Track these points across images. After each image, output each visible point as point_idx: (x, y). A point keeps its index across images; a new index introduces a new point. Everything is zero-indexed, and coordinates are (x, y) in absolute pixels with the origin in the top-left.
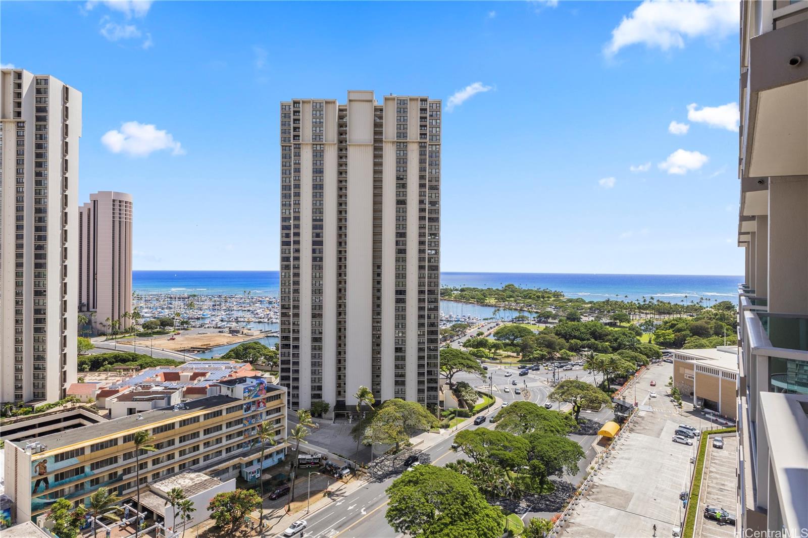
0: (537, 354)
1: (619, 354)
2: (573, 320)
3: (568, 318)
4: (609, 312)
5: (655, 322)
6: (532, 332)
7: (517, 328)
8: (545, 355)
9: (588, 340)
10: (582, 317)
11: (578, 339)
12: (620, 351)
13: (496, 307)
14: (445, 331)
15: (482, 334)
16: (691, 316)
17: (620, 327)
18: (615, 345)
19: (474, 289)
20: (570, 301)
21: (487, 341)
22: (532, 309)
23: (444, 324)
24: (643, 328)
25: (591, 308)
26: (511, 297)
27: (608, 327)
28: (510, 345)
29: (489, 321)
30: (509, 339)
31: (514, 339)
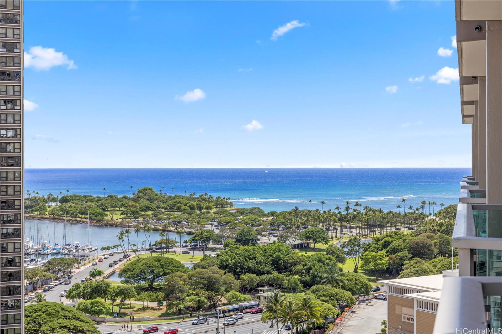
0: (189, 301)
1: (314, 292)
2: (246, 243)
3: (238, 241)
4: (298, 227)
5: (363, 241)
6: (182, 266)
7: (158, 260)
8: (203, 302)
9: (268, 273)
10: (259, 237)
11: (254, 273)
12: (314, 287)
13: (122, 226)
14: (35, 273)
15: (100, 273)
16: (410, 229)
17: (314, 250)
18: (308, 278)
19: (85, 197)
20: (242, 212)
21: (108, 285)
22: (182, 227)
23: (32, 260)
24: (346, 250)
25: (272, 224)
26: (148, 208)
27: (297, 251)
28: (147, 290)
29: (111, 251)
30: (145, 279)
31: (153, 280)
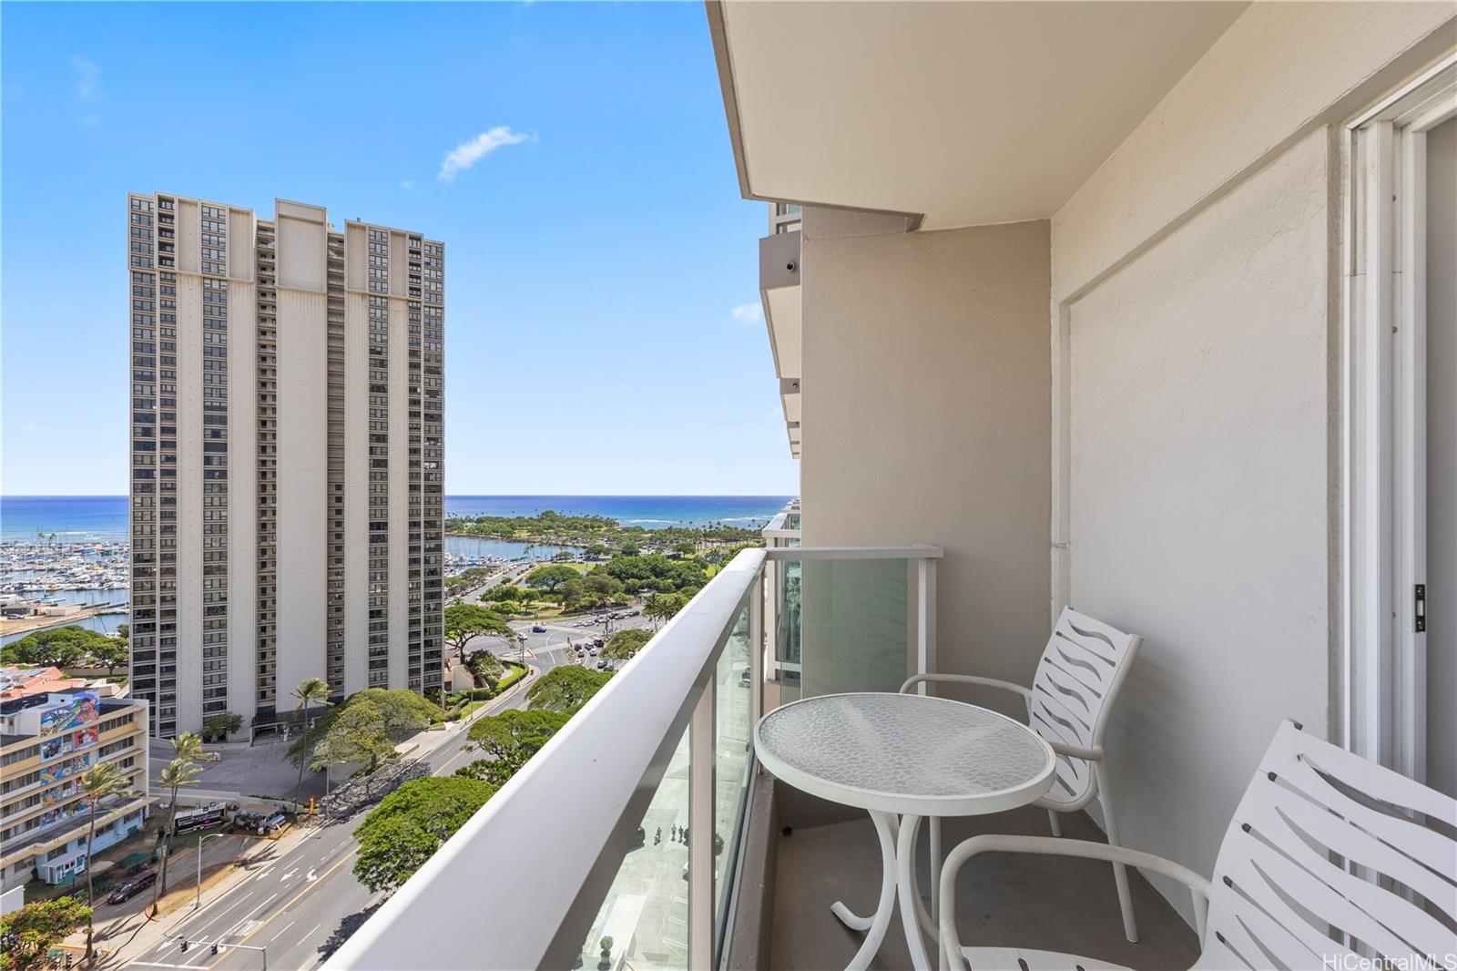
0: (584, 601)
1: (683, 592)
2: (630, 554)
3: (624, 553)
4: (671, 542)
5: (722, 552)
6: (578, 573)
7: (558, 569)
8: (595, 602)
9: (648, 578)
10: (640, 550)
11: (636, 578)
12: (683, 589)
13: (529, 542)
14: (454, 581)
15: (509, 580)
16: (758, 542)
17: (684, 559)
18: (679, 581)
19: (497, 518)
20: (626, 530)
21: (516, 590)
22: (578, 542)
23: (451, 571)
24: (708, 559)
25: (651, 539)
26: (550, 527)
27: (670, 560)
28: (549, 593)
29: (519, 563)
30: (548, 585)
31: (554, 585)
